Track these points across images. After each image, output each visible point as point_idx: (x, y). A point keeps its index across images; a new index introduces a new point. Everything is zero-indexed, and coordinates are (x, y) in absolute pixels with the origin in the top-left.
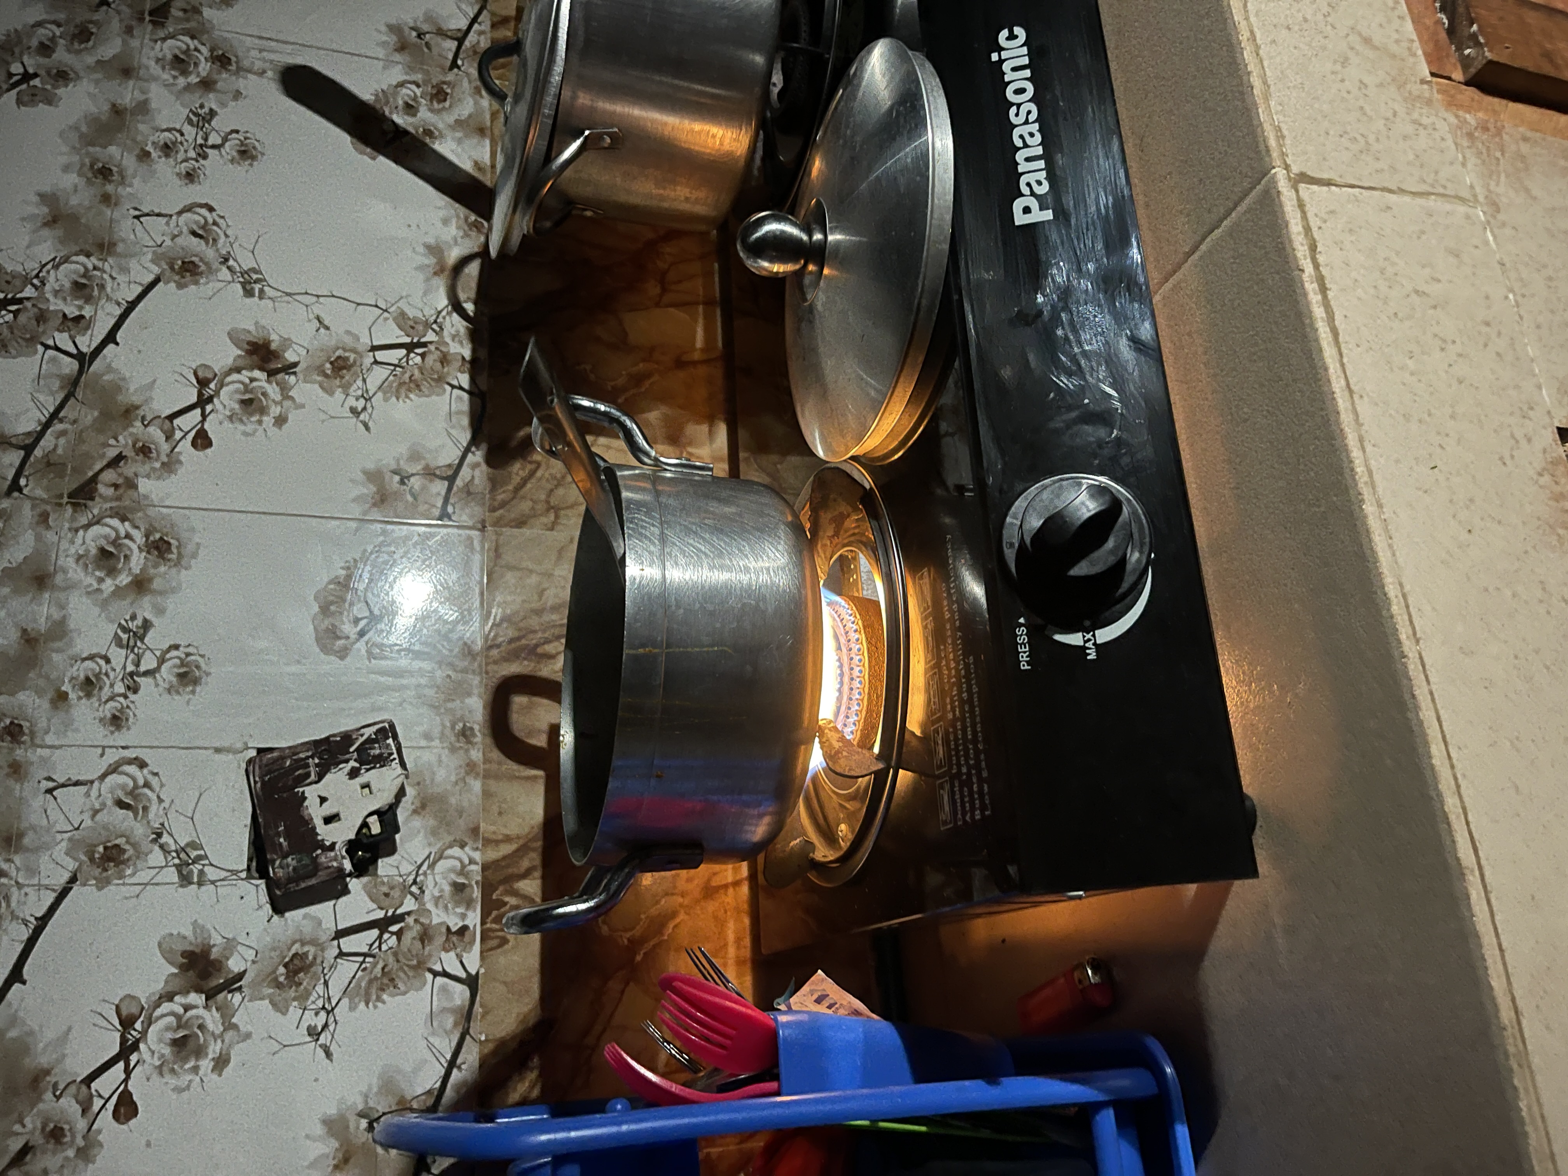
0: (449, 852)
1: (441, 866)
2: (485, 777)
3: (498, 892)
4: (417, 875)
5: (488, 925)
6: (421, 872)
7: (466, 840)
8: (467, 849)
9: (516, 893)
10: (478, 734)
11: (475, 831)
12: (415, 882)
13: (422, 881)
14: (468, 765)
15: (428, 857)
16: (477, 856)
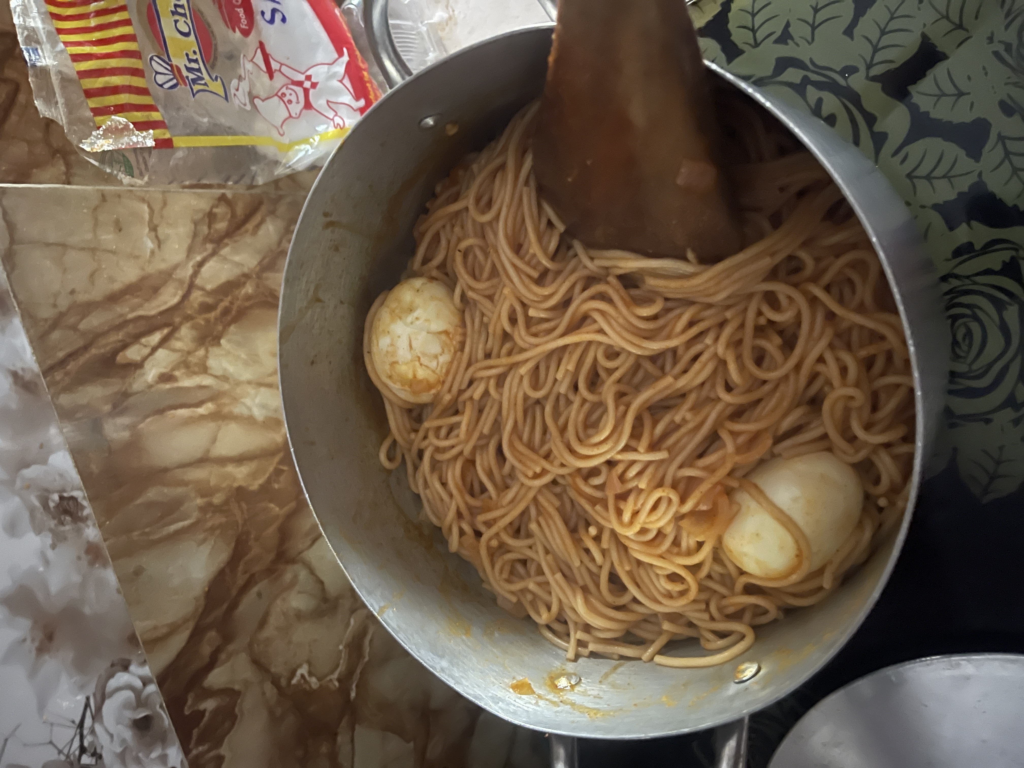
0: (113, 683)
1: (109, 707)
2: (114, 558)
3: (190, 702)
4: (82, 737)
5: (194, 752)
6: (85, 732)
7: (127, 657)
8: (132, 668)
9: (210, 693)
10: (85, 503)
11: (132, 639)
12: (83, 750)
13: (92, 743)
14: (88, 552)
15: (87, 705)
16: (146, 671)
